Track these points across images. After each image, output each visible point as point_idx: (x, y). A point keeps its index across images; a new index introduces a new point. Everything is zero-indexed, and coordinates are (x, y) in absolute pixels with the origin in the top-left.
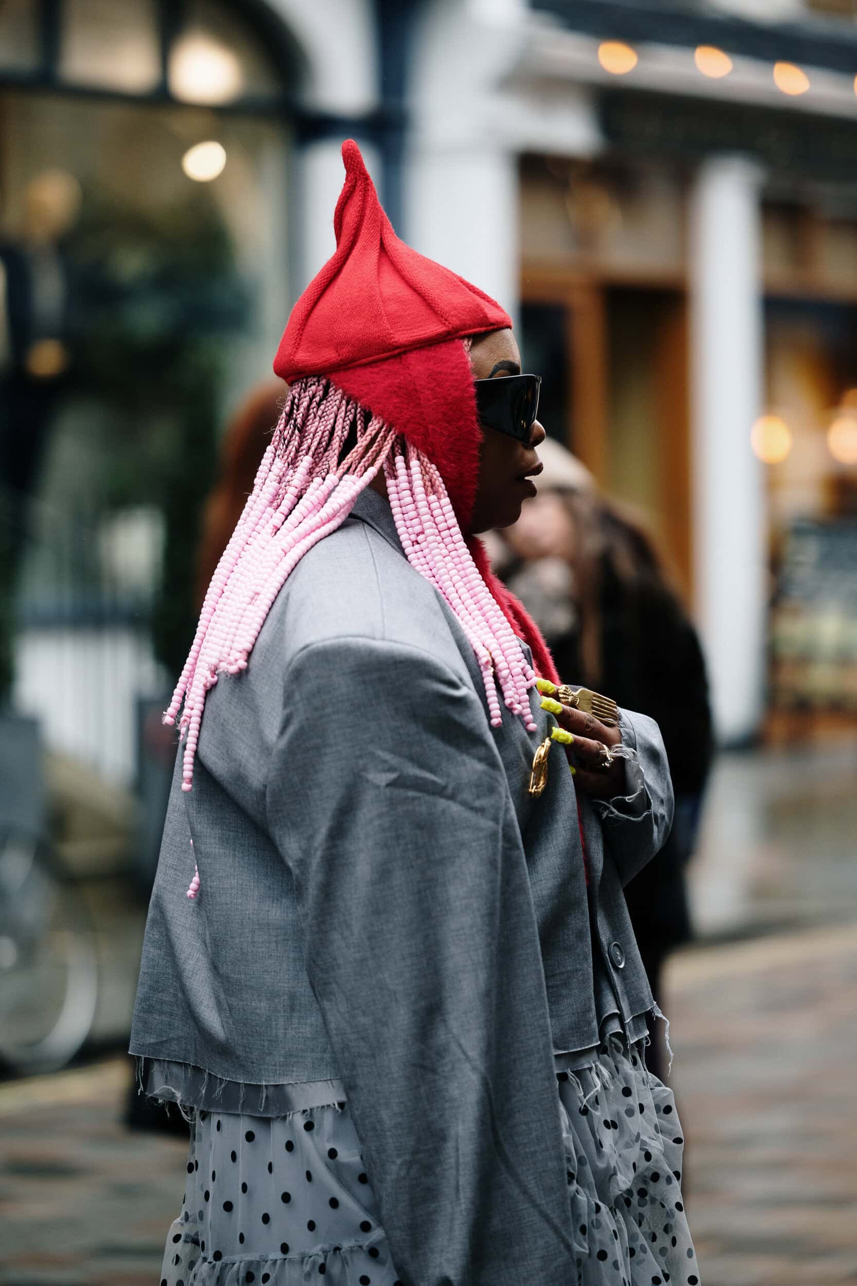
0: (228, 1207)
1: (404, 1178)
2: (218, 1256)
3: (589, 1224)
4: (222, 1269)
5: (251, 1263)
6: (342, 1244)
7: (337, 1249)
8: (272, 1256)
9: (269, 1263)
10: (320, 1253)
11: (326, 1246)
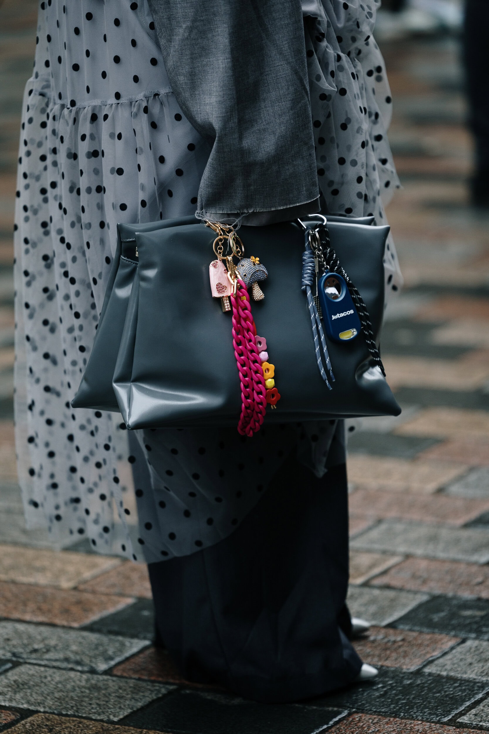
0: (76, 67)
1: (187, 38)
2: (73, 103)
3: (335, 69)
4: (77, 113)
5: (94, 108)
6: (160, 91)
7: (156, 95)
8: (109, 102)
9: (108, 106)
10: (144, 99)
11: (148, 94)
